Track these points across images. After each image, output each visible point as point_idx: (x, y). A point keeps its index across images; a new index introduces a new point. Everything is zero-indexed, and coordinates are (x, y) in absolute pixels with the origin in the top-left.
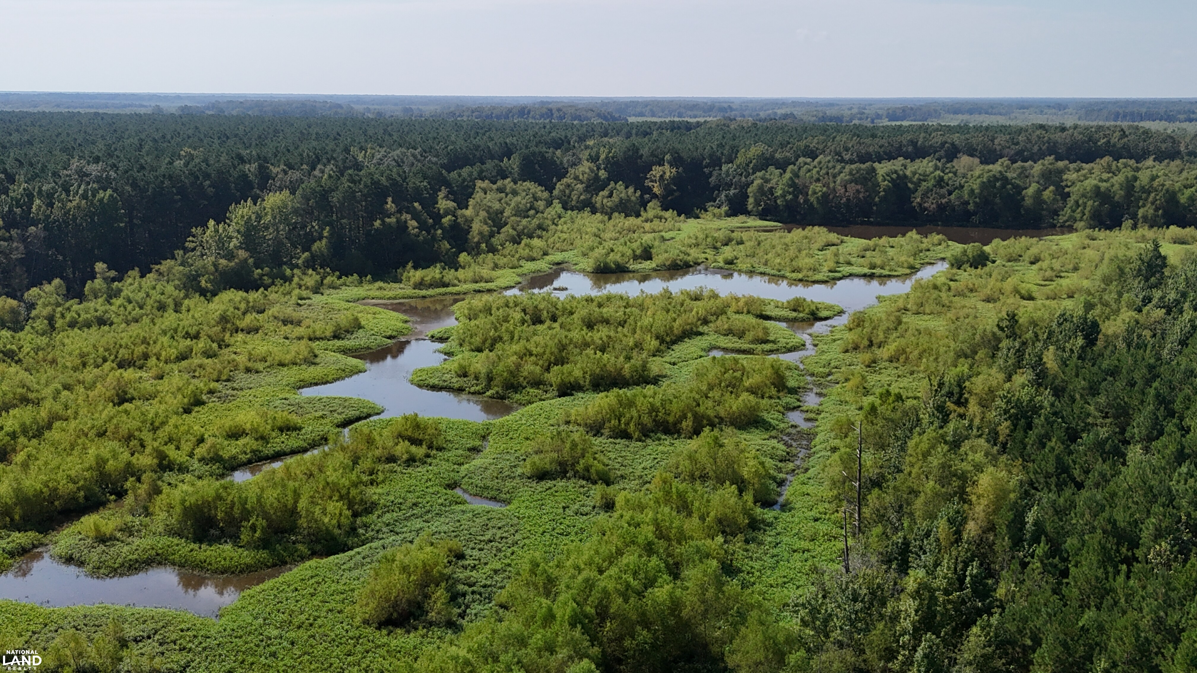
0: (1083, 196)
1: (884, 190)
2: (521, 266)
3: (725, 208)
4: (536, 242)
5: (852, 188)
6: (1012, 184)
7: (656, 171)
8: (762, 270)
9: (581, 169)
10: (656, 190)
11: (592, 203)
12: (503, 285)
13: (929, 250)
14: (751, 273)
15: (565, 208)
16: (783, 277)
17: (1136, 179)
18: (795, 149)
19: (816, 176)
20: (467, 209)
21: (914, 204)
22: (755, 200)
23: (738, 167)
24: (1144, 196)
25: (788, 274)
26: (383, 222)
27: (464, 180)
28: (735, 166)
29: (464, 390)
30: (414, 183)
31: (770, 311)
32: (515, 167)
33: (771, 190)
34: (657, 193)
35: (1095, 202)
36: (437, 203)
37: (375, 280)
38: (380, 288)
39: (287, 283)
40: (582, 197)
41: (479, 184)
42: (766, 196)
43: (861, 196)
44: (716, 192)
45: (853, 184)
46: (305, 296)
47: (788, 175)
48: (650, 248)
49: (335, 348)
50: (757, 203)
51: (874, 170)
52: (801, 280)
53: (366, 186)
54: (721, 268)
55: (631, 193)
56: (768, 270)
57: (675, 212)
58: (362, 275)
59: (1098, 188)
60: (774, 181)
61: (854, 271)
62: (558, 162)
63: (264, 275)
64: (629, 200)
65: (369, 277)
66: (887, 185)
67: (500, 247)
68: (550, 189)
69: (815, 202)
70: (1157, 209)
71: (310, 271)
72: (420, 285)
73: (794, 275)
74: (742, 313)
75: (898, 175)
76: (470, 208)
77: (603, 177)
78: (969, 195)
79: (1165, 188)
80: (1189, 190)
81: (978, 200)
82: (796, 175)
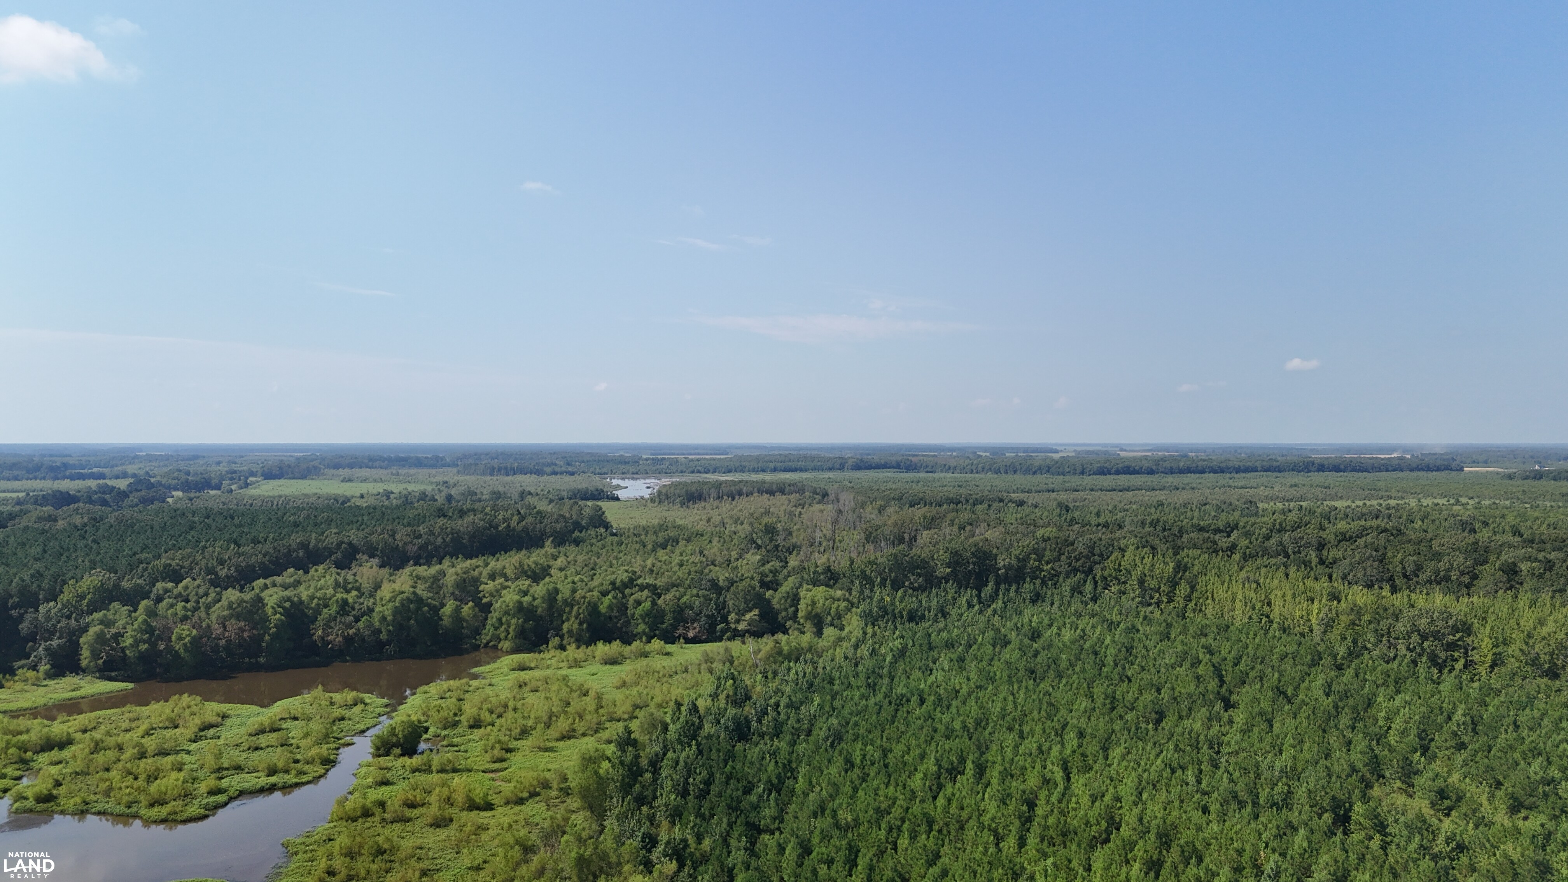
0: (507, 613)
1: (276, 626)
3: (44, 668)
5: (233, 625)
6: (428, 605)
13: (343, 719)
17: (557, 591)
18: (149, 571)
19: (181, 613)
21: (315, 637)
22: (93, 651)
23: (64, 606)
24: (567, 609)
33: (118, 636)
35: (518, 619)
42: (109, 645)
43: (246, 635)
44: (30, 644)
45: (233, 621)
47: (141, 615)
50: (95, 655)
51: (259, 600)
59: (520, 603)
60: (121, 623)
66: (279, 619)
69: (182, 650)
70: (581, 624)
75: (292, 602)
78: (380, 621)
79: (587, 600)
80: (607, 598)
81: (391, 628)
82: (152, 613)
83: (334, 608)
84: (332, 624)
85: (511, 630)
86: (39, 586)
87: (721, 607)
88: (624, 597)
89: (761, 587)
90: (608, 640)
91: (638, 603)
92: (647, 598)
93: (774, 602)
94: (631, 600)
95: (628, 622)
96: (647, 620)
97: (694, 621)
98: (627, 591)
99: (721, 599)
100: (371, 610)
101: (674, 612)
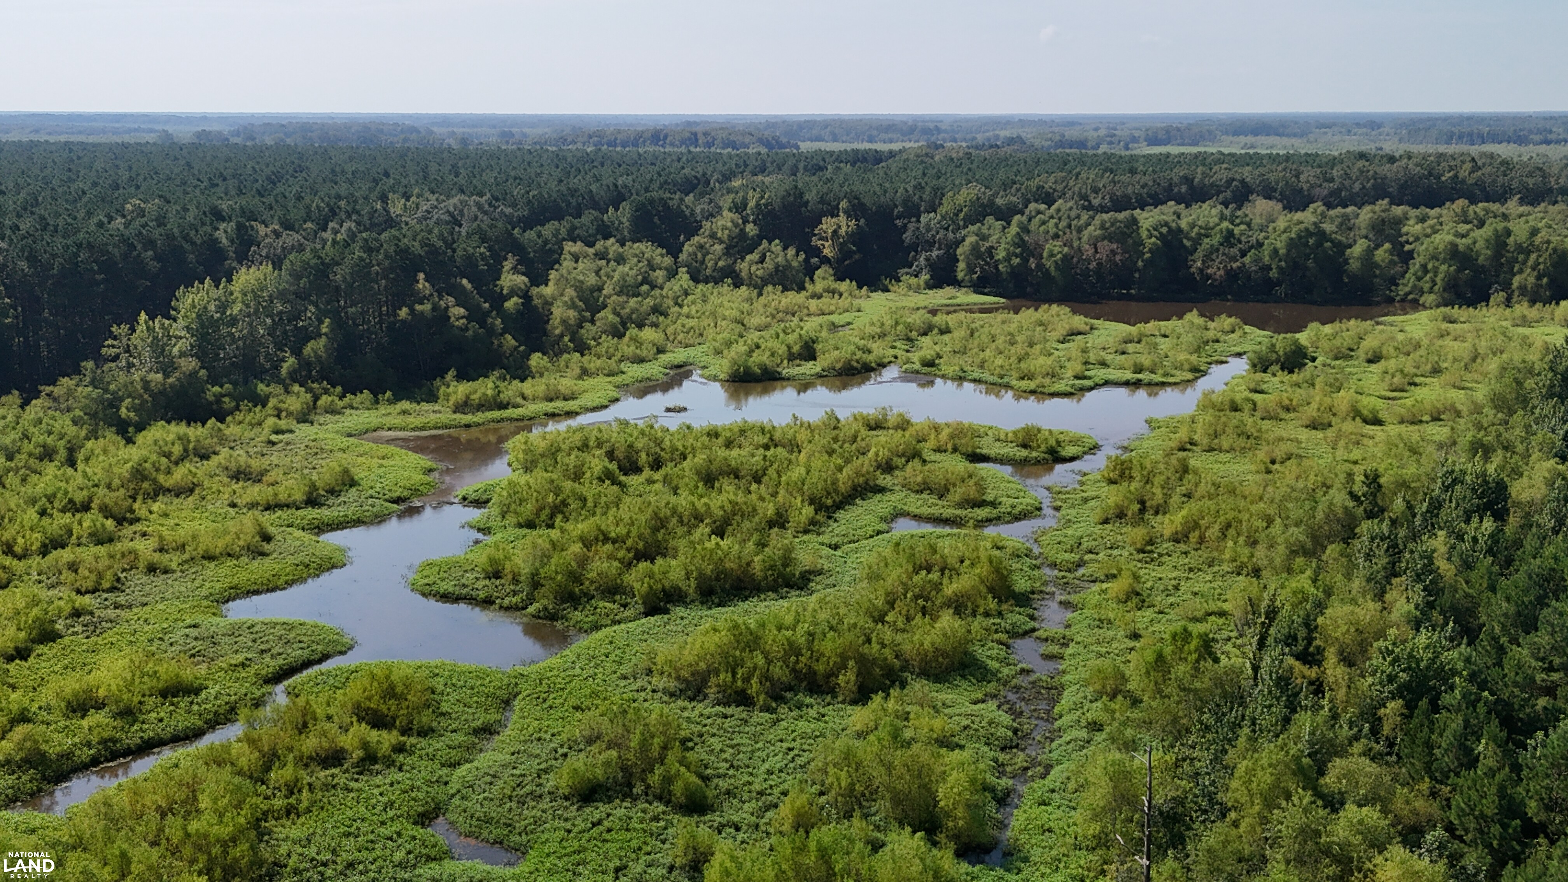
0: (1434, 257)
1: (1150, 251)
2: (623, 373)
3: (925, 277)
4: (648, 334)
5: (1105, 247)
6: (1332, 241)
7: (828, 225)
8: (976, 375)
9: (719, 223)
10: (827, 252)
11: (735, 271)
12: (590, 404)
13: (1218, 341)
14: (960, 379)
15: (695, 278)
16: (1008, 386)
17: (1508, 233)
18: (1023, 190)
19: (1053, 231)
20: (547, 285)
21: (1193, 270)
22: (968, 265)
23: (943, 217)
24: (1521, 257)
25: (1014, 383)
26: (412, 310)
27: (546, 242)
28: (939, 217)
29: (494, 603)
30: (465, 250)
31: (988, 447)
32: (624, 220)
33: (990, 250)
34: (830, 255)
35: (1450, 266)
36: (499, 279)
37: (397, 398)
38: (404, 412)
39: (259, 407)
40: (721, 264)
41: (569, 247)
42: (983, 260)
43: (1118, 258)
44: (913, 253)
45: (1106, 242)
46: (284, 427)
47: (1014, 229)
48: (814, 342)
49: (306, 522)
50: (971, 270)
51: (1134, 221)
52: (1033, 392)
53: (387, 256)
54: (917, 372)
55: (792, 257)
56: (986, 376)
57: (854, 283)
58: (376, 391)
59: (1454, 246)
60: (994, 238)
61: (1111, 377)
62: (687, 213)
63: (224, 396)
64: (788, 266)
65: (388, 394)
66: (1154, 244)
67: (593, 343)
68: (674, 251)
69: (1053, 269)
70: (1539, 278)
71: (296, 388)
72: (463, 407)
73: (1025, 384)
74: (945, 451)
75: (1169, 227)
76: (551, 284)
77: (751, 234)
78: (1270, 256)
79: (1551, 246)
81: (1283, 264)
82: (1025, 229)
83: (1217, 239)
84: (1214, 256)
85: (1438, 280)
86: (921, 197)
100: (1260, 245)
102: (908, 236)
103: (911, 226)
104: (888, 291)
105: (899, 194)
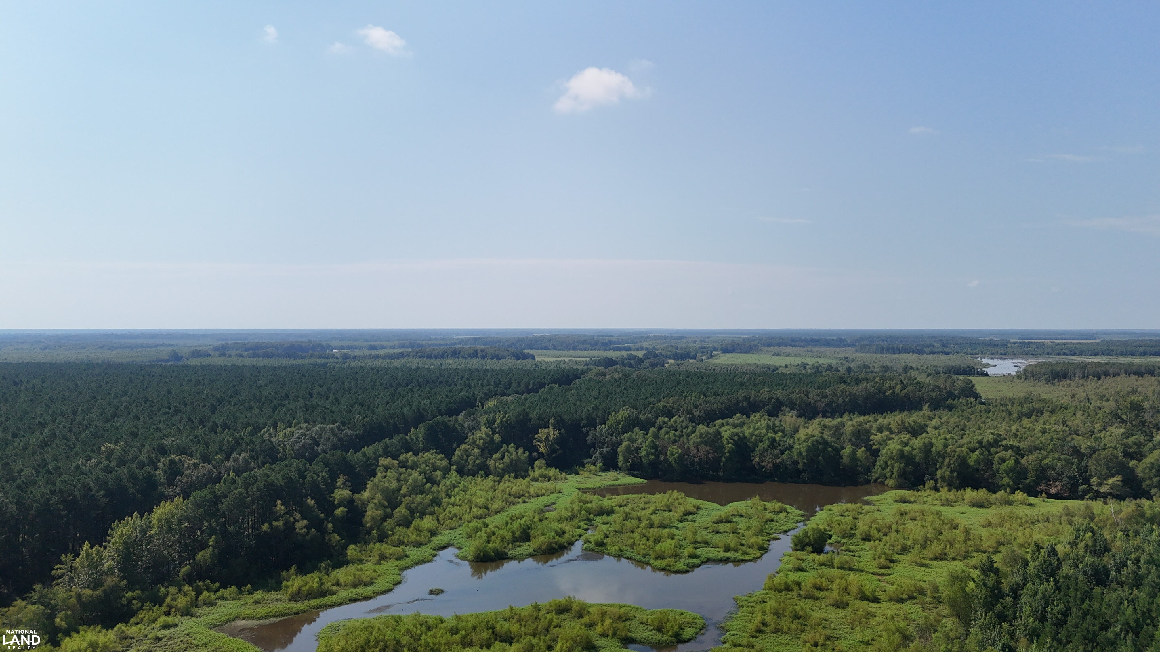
0: (891, 458)
1: (729, 452)
2: (407, 556)
3: (599, 465)
4: (427, 522)
5: (703, 449)
6: (830, 446)
7: (542, 433)
9: (478, 435)
10: (542, 450)
11: (486, 466)
13: (772, 521)
15: (461, 473)
17: (931, 445)
18: (655, 409)
19: (672, 438)
20: (364, 491)
21: (754, 462)
22: (624, 457)
23: (610, 428)
24: (940, 460)
26: (271, 525)
27: (368, 459)
28: (607, 427)
32: (420, 437)
33: (638, 449)
34: (544, 451)
35: (901, 463)
37: (255, 589)
40: (478, 461)
41: (383, 461)
42: (633, 454)
43: (710, 456)
44: (592, 449)
45: (703, 446)
47: (650, 437)
48: (529, 529)
50: (626, 460)
51: (719, 433)
54: (593, 550)
55: (522, 454)
57: (558, 470)
59: (902, 451)
60: (639, 441)
61: (711, 556)
62: (459, 428)
64: (519, 459)
65: (249, 586)
66: (730, 448)
67: (390, 533)
68: (449, 454)
69: (673, 462)
70: (952, 472)
75: (739, 436)
76: (368, 490)
77: (497, 440)
78: (797, 455)
79: (957, 454)
80: (975, 453)
81: (805, 461)
82: (656, 436)
83: (767, 443)
84: (765, 454)
85: (895, 471)
86: (597, 414)
87: (1083, 471)
88: (990, 454)
89: (1124, 456)
90: (976, 487)
91: (1003, 460)
92: (1011, 456)
93: (1139, 471)
94: (996, 457)
95: (994, 475)
96: (1011, 475)
97: (1056, 480)
98: (993, 450)
99: (1083, 463)
100: (791, 447)
101: (1037, 470)
102: (589, 438)
103: (591, 433)
104: (578, 474)
105: (584, 413)
